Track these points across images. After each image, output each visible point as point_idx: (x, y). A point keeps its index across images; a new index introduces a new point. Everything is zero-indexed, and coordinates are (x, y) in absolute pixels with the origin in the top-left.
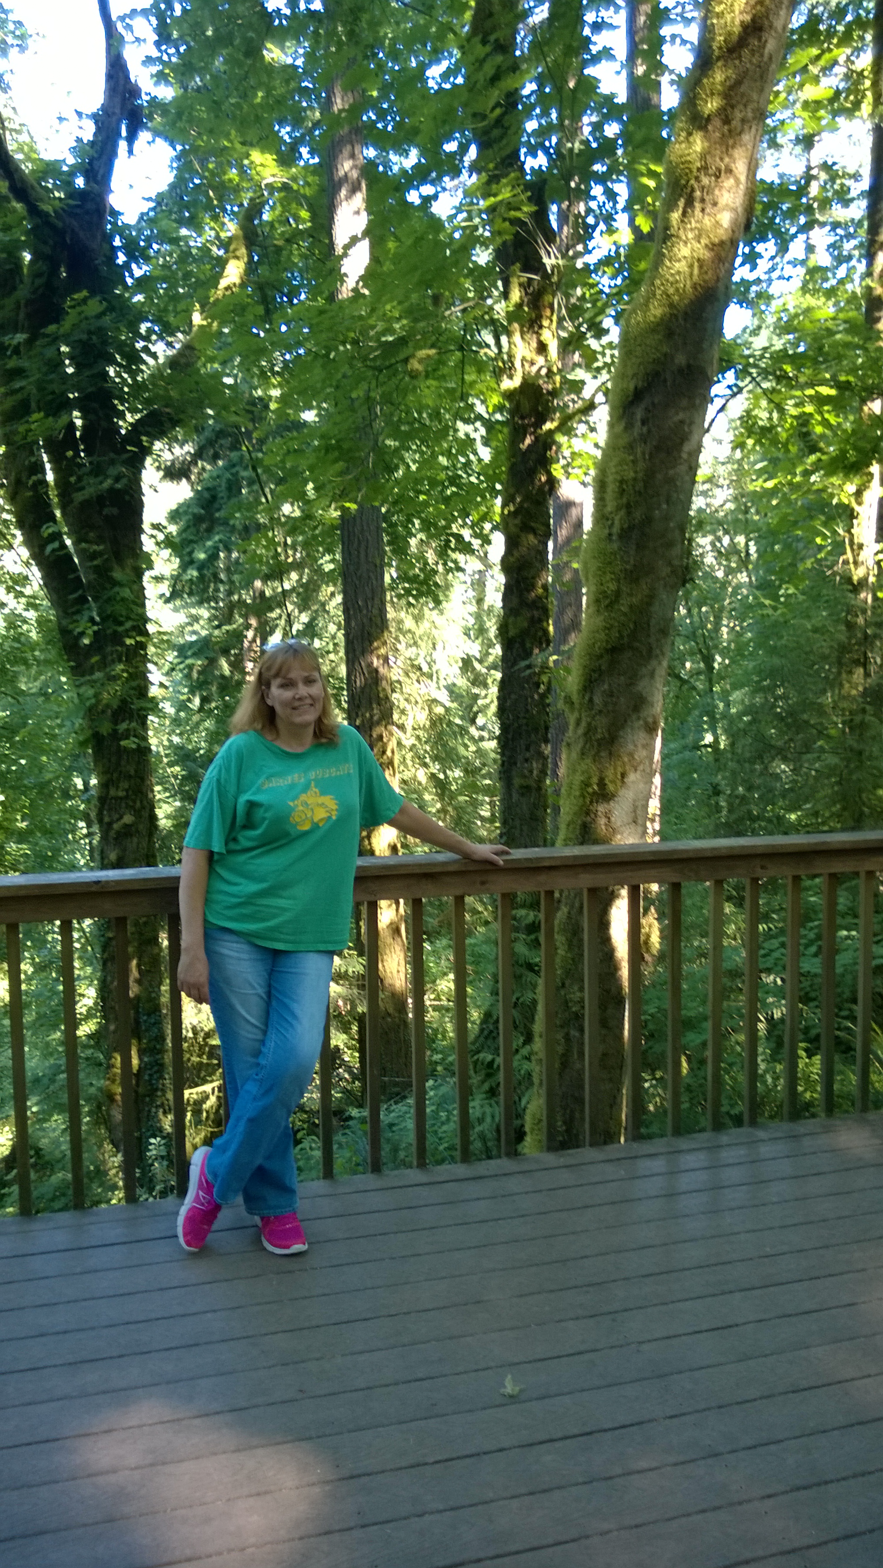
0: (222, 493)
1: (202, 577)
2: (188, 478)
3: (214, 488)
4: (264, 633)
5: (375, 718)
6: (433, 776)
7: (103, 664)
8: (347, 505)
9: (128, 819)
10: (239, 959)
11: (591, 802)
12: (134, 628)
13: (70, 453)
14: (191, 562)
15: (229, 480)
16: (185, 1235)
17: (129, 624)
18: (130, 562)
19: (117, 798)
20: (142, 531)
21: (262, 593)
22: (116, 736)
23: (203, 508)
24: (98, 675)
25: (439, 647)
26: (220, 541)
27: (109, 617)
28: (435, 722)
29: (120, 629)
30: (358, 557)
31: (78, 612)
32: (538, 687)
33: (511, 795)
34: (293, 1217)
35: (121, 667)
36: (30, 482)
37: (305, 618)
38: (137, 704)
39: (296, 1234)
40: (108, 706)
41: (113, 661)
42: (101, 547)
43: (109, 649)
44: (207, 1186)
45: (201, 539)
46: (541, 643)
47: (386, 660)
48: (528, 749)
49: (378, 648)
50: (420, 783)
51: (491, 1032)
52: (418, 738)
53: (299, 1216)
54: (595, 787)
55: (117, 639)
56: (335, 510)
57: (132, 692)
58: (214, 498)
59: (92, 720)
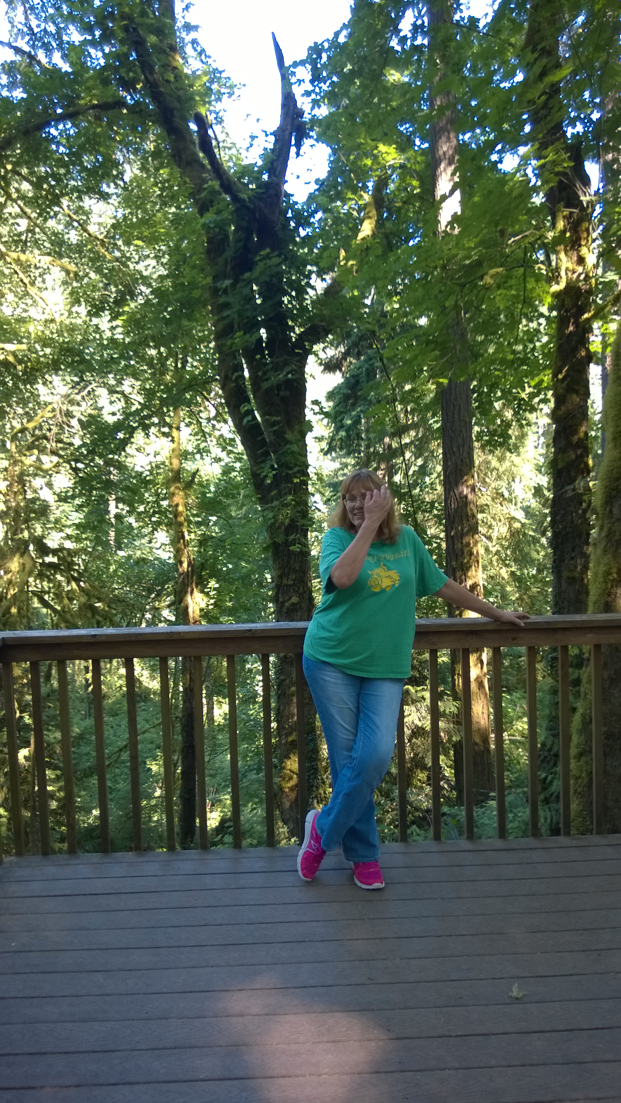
0: (363, 378)
1: (348, 436)
2: (341, 370)
3: (358, 375)
4: (391, 471)
5: (465, 530)
6: (513, 573)
7: (280, 496)
8: (441, 380)
9: (294, 599)
10: (336, 683)
12: (299, 471)
13: (258, 357)
14: (342, 426)
15: (367, 369)
16: (302, 870)
17: (296, 469)
18: (297, 427)
19: (287, 585)
20: (304, 406)
21: (390, 446)
22: (287, 544)
23: (350, 389)
24: (276, 503)
25: (517, 480)
26: (361, 411)
27: (282, 464)
28: (514, 534)
29: (290, 472)
30: (453, 416)
31: (264, 461)
32: (581, 504)
33: (561, 584)
34: (376, 864)
35: (291, 497)
36: (234, 377)
37: (420, 462)
38: (301, 522)
39: (377, 876)
40: (282, 523)
41: (286, 494)
42: (279, 418)
43: (283, 485)
44: (316, 838)
45: (349, 410)
46: (582, 473)
47: (473, 489)
48: (573, 550)
49: (466, 481)
50: (503, 578)
52: (502, 545)
55: (288, 479)
56: (432, 384)
57: (298, 514)
58: (358, 382)
59: (272, 533)
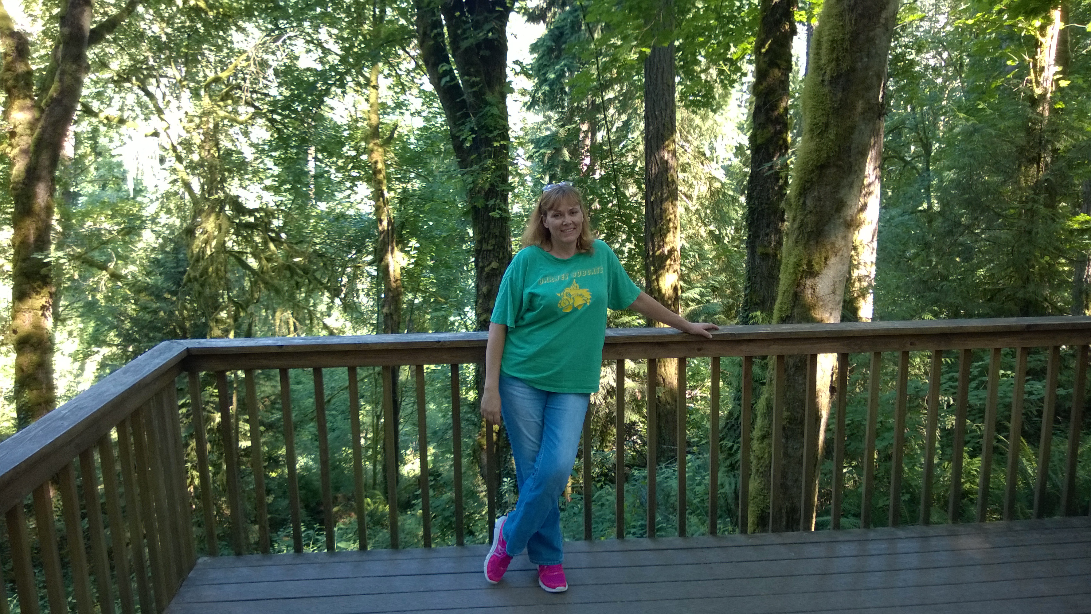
0: (567, 31)
1: (552, 91)
2: (544, 21)
3: (563, 27)
4: (593, 130)
5: (665, 196)
6: (711, 232)
7: (480, 159)
8: (644, 49)
9: (494, 265)
10: (524, 398)
11: (801, 277)
12: (499, 135)
13: (458, 14)
14: (546, 80)
15: (572, 21)
16: (489, 573)
17: (496, 133)
18: (497, 88)
19: (487, 251)
20: (505, 66)
21: (593, 102)
22: (487, 209)
23: (554, 41)
24: (475, 167)
25: (719, 138)
26: (565, 65)
27: (483, 127)
28: (713, 193)
29: (491, 136)
30: (656, 80)
31: (463, 124)
32: (778, 181)
33: (754, 260)
34: (559, 567)
35: (491, 161)
36: (433, 35)
37: (624, 117)
38: (501, 187)
39: (561, 580)
40: (482, 188)
41: (486, 157)
42: (478, 79)
43: (483, 149)
44: (502, 543)
45: (553, 64)
46: (781, 149)
47: (674, 153)
48: (768, 226)
49: (668, 146)
50: (702, 237)
51: (733, 425)
52: (702, 204)
53: (563, 566)
54: (805, 267)
55: (488, 142)
56: (635, 53)
57: (497, 179)
58: (562, 34)
59: (472, 198)
